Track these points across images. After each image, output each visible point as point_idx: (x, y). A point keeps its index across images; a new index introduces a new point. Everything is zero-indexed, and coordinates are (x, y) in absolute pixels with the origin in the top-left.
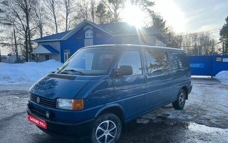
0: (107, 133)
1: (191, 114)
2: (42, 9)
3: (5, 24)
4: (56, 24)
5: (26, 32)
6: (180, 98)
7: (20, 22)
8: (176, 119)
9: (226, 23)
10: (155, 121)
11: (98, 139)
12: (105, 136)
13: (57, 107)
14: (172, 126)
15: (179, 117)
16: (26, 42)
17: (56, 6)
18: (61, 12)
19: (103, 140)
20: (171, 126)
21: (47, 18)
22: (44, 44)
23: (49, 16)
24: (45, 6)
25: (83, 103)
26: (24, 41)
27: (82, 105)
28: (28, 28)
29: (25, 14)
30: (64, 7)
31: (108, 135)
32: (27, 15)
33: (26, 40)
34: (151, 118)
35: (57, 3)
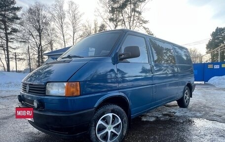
0: (110, 129)
1: (199, 111)
2: (53, 29)
3: (21, 42)
4: (64, 41)
5: (39, 48)
6: (185, 95)
7: (34, 40)
8: (185, 117)
9: (211, 38)
10: (161, 119)
11: (99, 136)
12: (107, 132)
13: (47, 94)
14: (183, 123)
15: (187, 114)
16: (38, 57)
17: (64, 26)
18: (69, 31)
19: (105, 137)
20: (181, 123)
21: (57, 36)
22: (53, 57)
23: (58, 35)
24: (55, 27)
25: (79, 88)
26: (37, 56)
27: (77, 89)
28: (40, 45)
29: (38, 34)
30: (71, 27)
31: (112, 132)
32: (40, 34)
33: (39, 55)
34: (157, 115)
35: (65, 24)
